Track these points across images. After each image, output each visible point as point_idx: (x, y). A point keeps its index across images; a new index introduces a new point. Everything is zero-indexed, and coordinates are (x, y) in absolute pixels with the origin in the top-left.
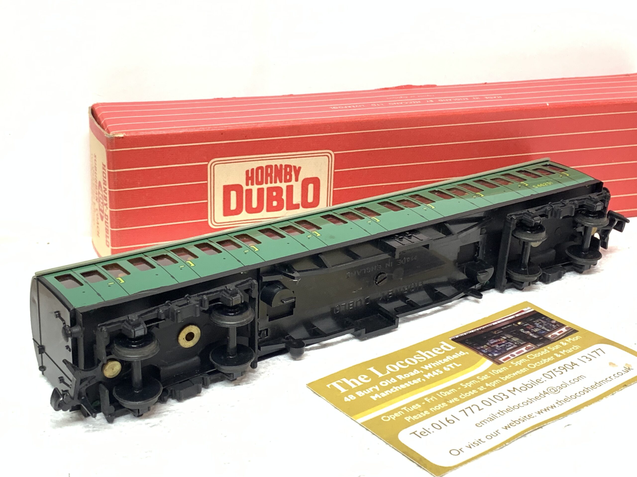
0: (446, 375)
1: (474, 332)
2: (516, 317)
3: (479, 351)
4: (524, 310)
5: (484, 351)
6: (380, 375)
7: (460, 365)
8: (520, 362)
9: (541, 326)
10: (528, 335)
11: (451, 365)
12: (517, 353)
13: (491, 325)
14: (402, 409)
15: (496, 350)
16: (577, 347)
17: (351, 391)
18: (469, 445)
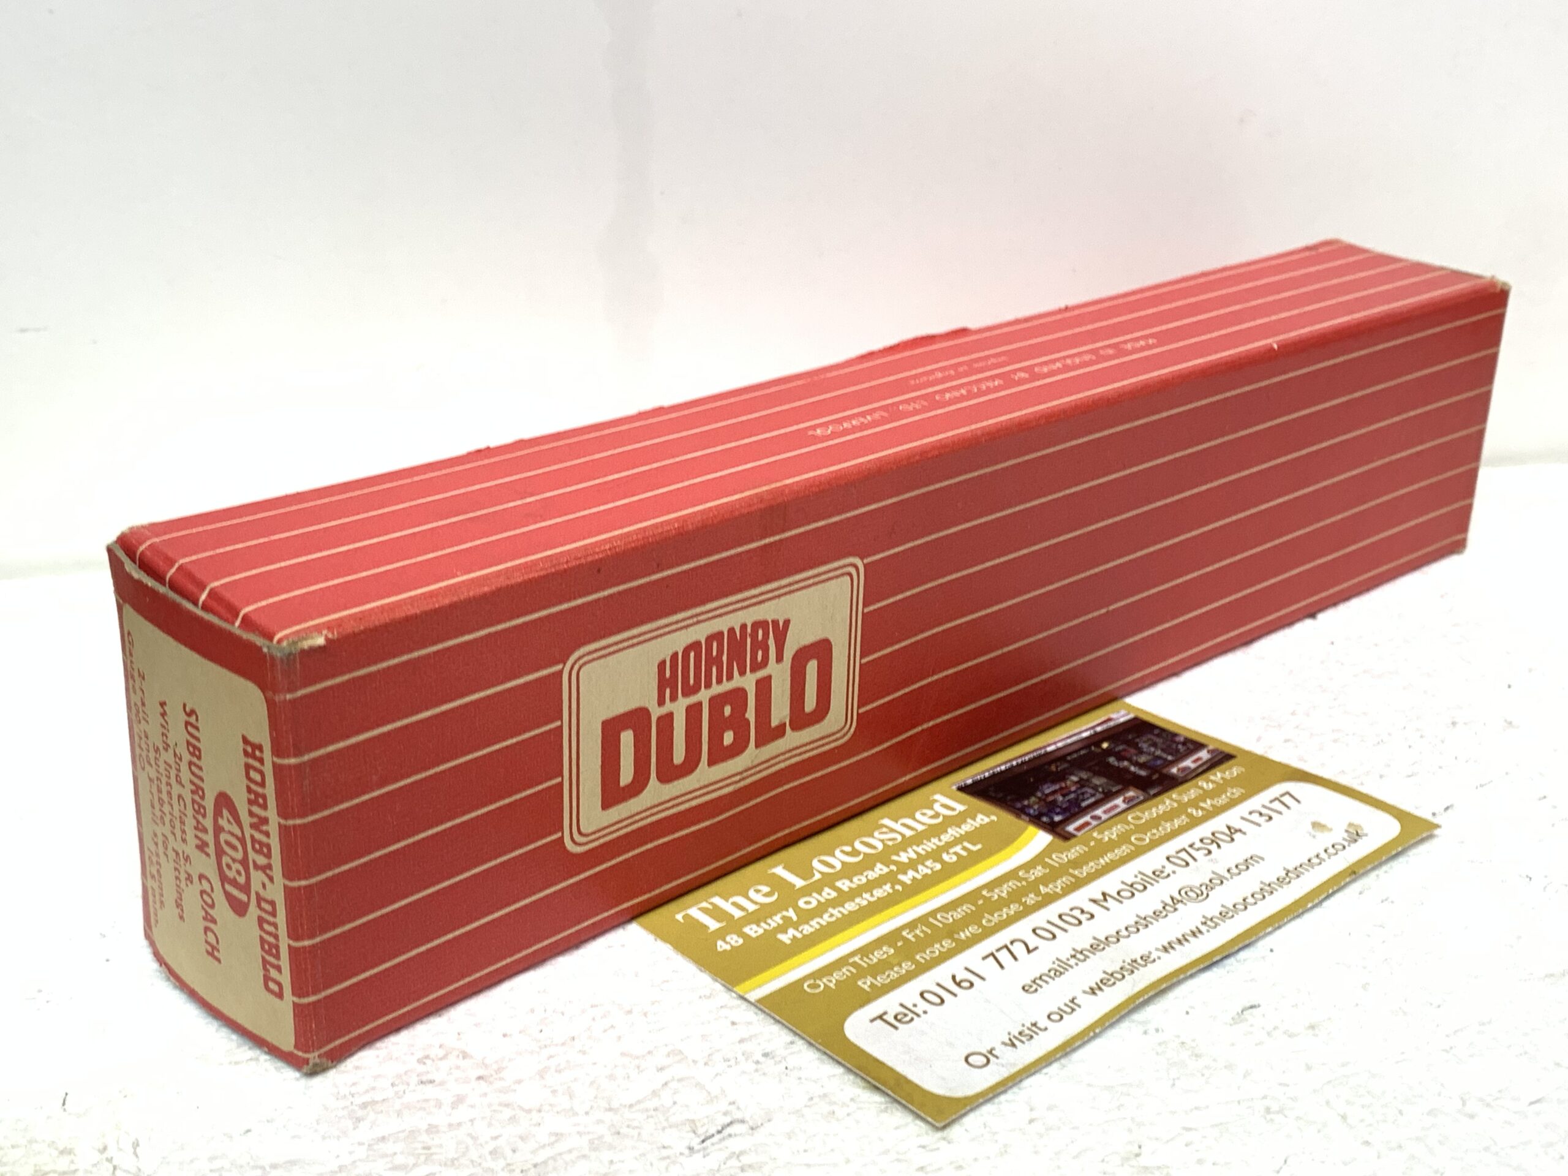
0: (949, 872)
1: (1006, 770)
2: (1096, 734)
3: (1020, 812)
4: (1113, 716)
5: (1032, 811)
6: (799, 883)
7: (979, 846)
8: (1112, 833)
9: (1152, 749)
10: (1126, 770)
11: (958, 849)
12: (1105, 812)
13: (1043, 751)
14: (851, 960)
15: (1058, 806)
16: (1237, 792)
17: (733, 925)
18: (1010, 1040)
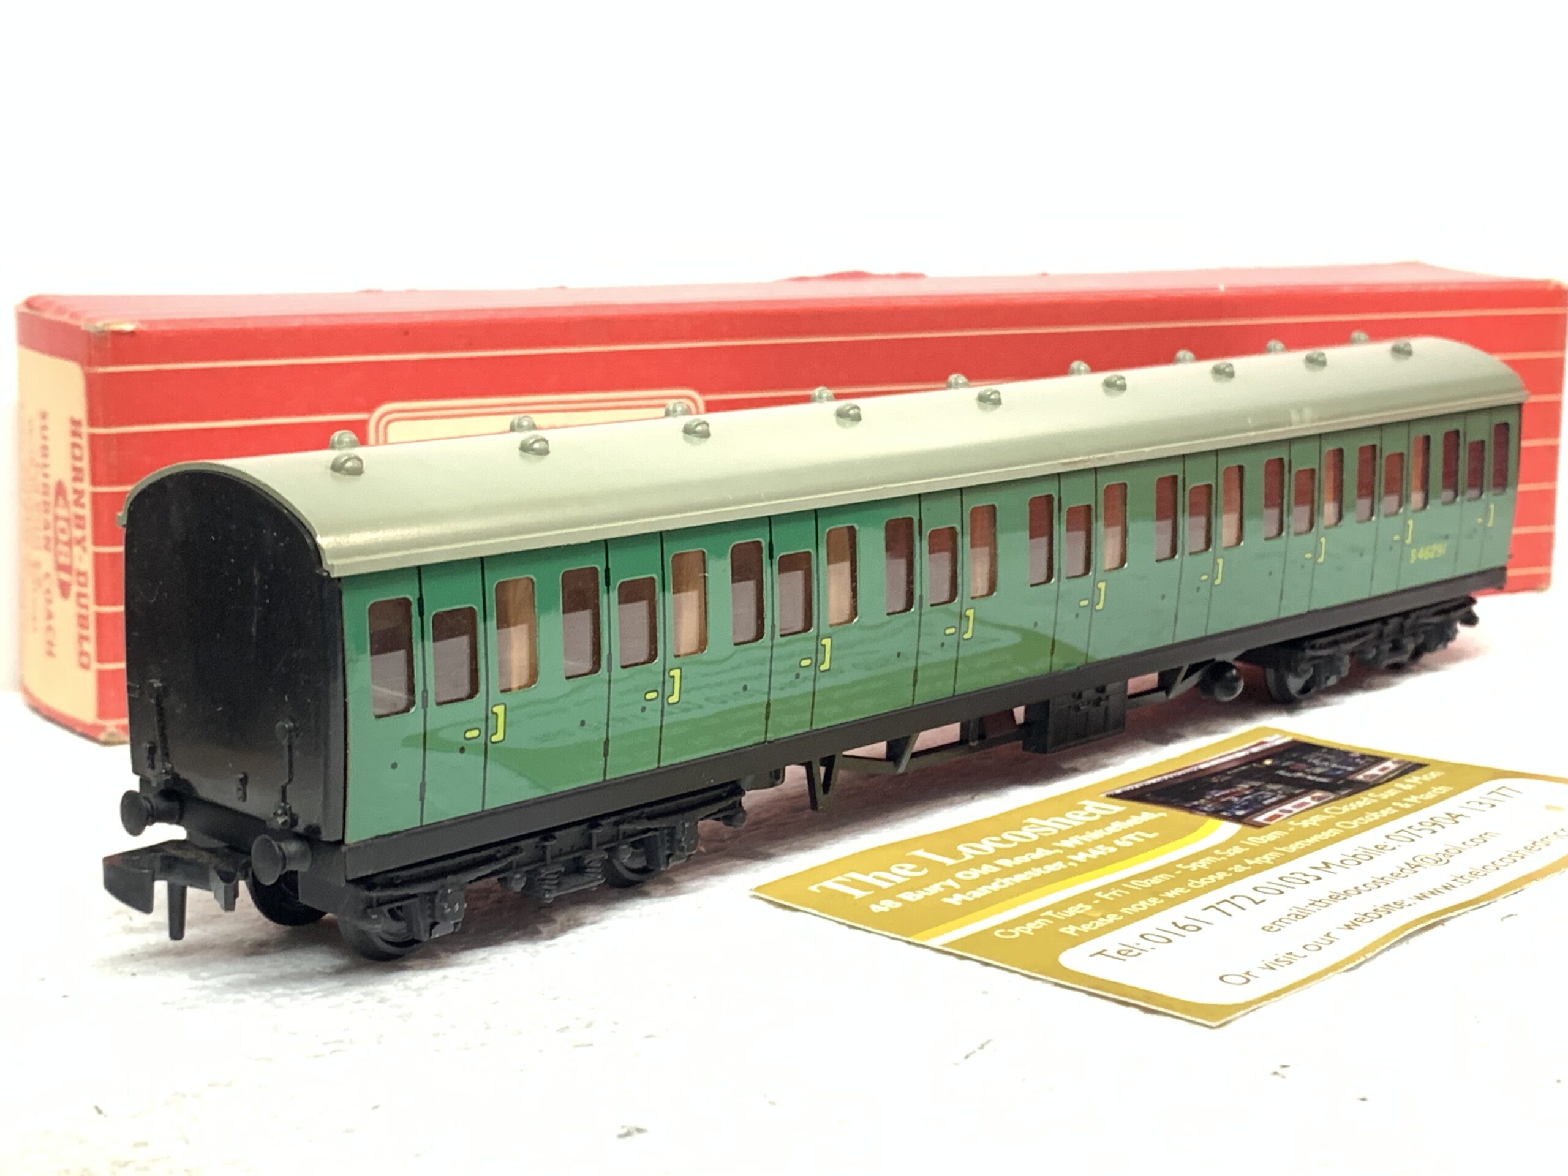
0: (1128, 853)
1: (1158, 783)
2: (1252, 754)
3: (1193, 809)
4: (1265, 739)
5: (1206, 809)
6: (949, 862)
7: (1155, 835)
8: (1315, 820)
9: (1326, 764)
10: (1305, 779)
11: (1131, 836)
12: (1295, 807)
13: (1195, 769)
14: (1042, 915)
15: (1237, 805)
16: (1444, 790)
17: (880, 894)
18: (1266, 965)
